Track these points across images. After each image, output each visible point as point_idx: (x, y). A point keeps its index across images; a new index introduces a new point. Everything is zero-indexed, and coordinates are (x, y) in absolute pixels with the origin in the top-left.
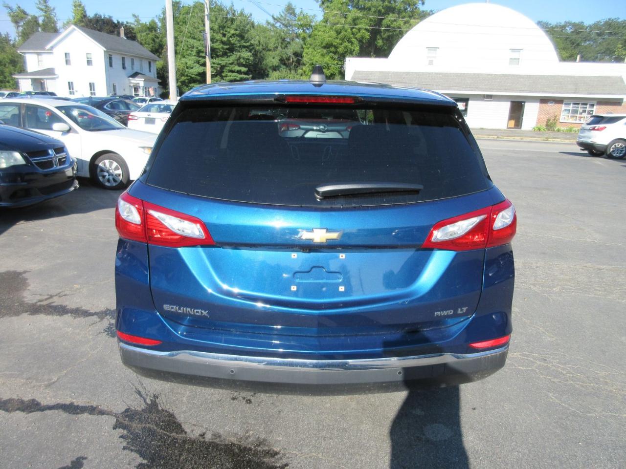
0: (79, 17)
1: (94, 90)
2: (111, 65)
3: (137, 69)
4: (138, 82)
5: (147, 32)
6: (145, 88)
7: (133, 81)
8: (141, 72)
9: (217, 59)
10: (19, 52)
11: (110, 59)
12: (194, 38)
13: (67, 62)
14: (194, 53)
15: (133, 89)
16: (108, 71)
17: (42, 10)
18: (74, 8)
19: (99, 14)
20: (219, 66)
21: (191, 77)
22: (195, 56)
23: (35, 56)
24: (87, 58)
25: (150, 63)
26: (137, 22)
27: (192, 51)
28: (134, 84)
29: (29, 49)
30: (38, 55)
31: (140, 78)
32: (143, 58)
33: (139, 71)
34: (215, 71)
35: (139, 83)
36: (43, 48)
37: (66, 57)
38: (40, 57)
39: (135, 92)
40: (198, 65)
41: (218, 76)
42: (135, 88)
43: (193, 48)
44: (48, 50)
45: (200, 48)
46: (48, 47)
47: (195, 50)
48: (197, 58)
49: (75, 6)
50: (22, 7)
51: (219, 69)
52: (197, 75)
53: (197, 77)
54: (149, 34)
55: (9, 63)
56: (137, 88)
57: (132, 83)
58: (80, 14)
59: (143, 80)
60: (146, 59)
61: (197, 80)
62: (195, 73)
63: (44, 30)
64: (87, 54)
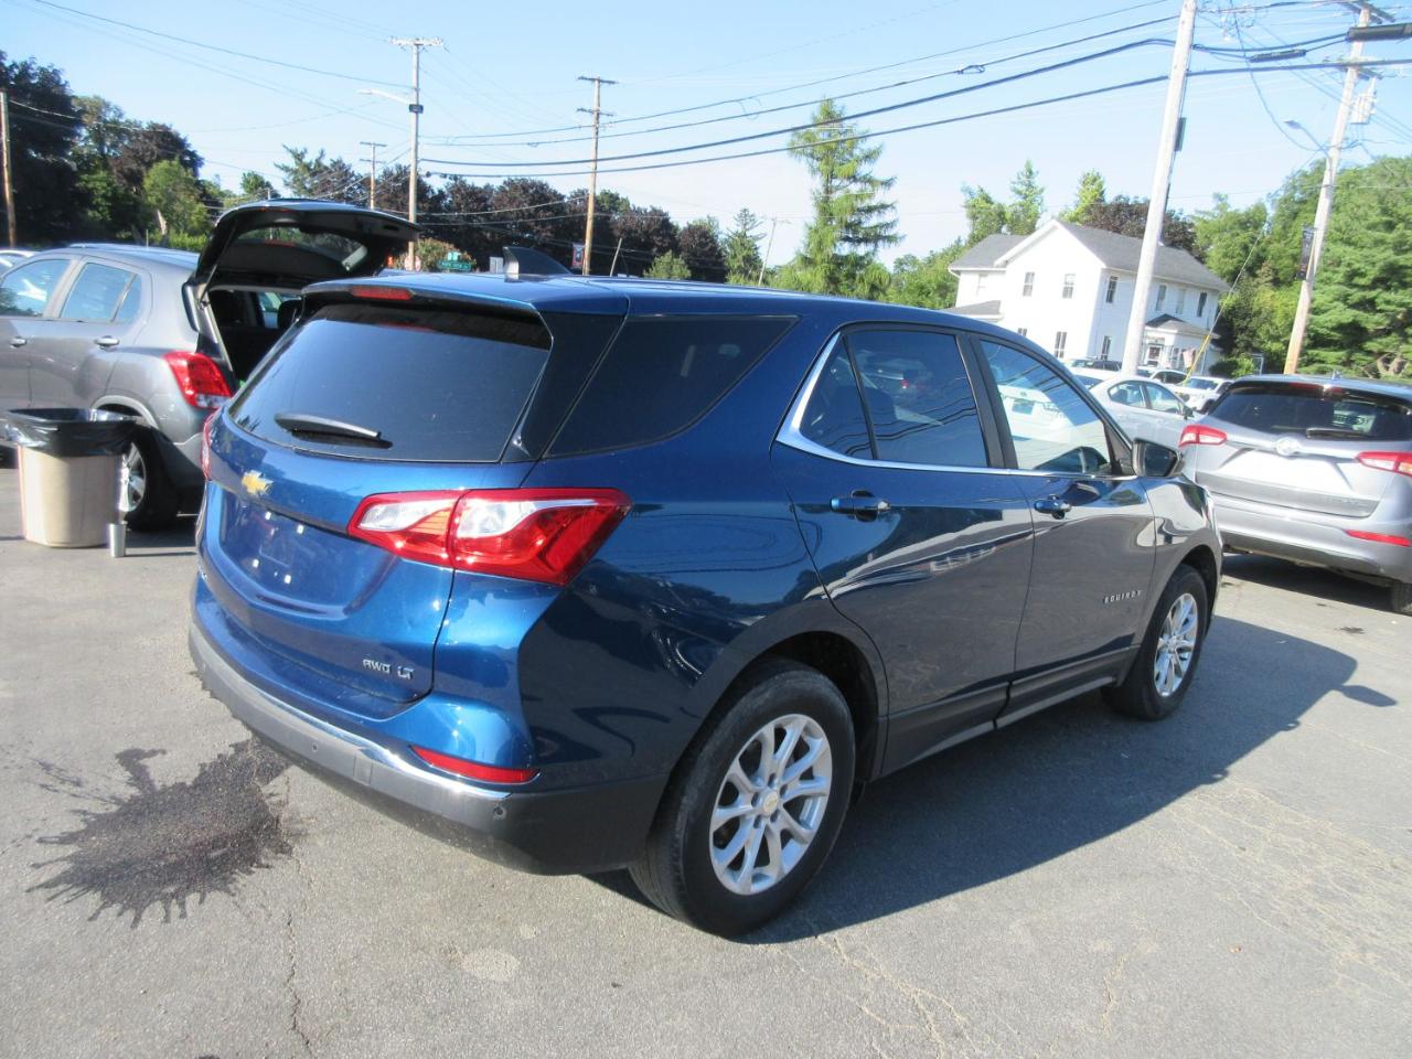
0: (1087, 203)
1: (1063, 347)
2: (1110, 299)
3: (1168, 307)
4: (1161, 336)
5: (1234, 231)
6: (1177, 351)
7: (1150, 334)
8: (1177, 316)
9: (1401, 291)
10: (950, 269)
11: (1112, 285)
12: (1348, 242)
13: (1027, 290)
14: (1339, 277)
15: (1148, 351)
16: (1101, 309)
17: (1019, 193)
18: (1081, 187)
19: (1125, 195)
20: (1403, 309)
21: (1316, 332)
22: (1339, 283)
23: (975, 277)
24: (1066, 283)
25: (1203, 297)
26: (1222, 210)
27: (1335, 272)
28: (1153, 341)
29: (967, 266)
30: (981, 276)
31: (1169, 327)
32: (1187, 286)
33: (1173, 314)
34: (1388, 322)
35: (1163, 339)
36: (992, 265)
37: (1026, 281)
38: (983, 279)
39: (1150, 357)
40: (1341, 305)
41: (1394, 334)
42: (1152, 349)
43: (1339, 265)
44: (997, 267)
45: (1356, 266)
46: (999, 261)
47: (1343, 269)
48: (1345, 288)
49: (1084, 183)
50: (986, 191)
51: (1399, 317)
52: (1333, 329)
53: (1333, 333)
54: (1238, 235)
55: (935, 291)
56: (1158, 350)
57: (1149, 338)
58: (1089, 198)
59: (1176, 331)
60: (1195, 287)
61: (1331, 340)
62: (1329, 325)
63: (1011, 229)
64: (1067, 275)
